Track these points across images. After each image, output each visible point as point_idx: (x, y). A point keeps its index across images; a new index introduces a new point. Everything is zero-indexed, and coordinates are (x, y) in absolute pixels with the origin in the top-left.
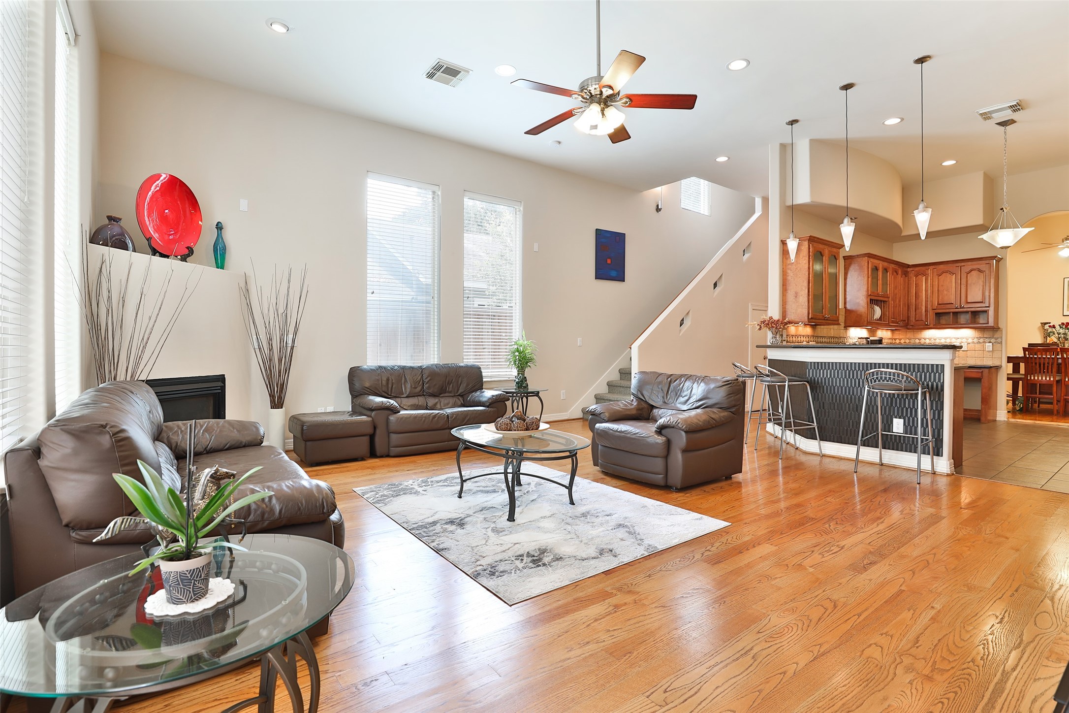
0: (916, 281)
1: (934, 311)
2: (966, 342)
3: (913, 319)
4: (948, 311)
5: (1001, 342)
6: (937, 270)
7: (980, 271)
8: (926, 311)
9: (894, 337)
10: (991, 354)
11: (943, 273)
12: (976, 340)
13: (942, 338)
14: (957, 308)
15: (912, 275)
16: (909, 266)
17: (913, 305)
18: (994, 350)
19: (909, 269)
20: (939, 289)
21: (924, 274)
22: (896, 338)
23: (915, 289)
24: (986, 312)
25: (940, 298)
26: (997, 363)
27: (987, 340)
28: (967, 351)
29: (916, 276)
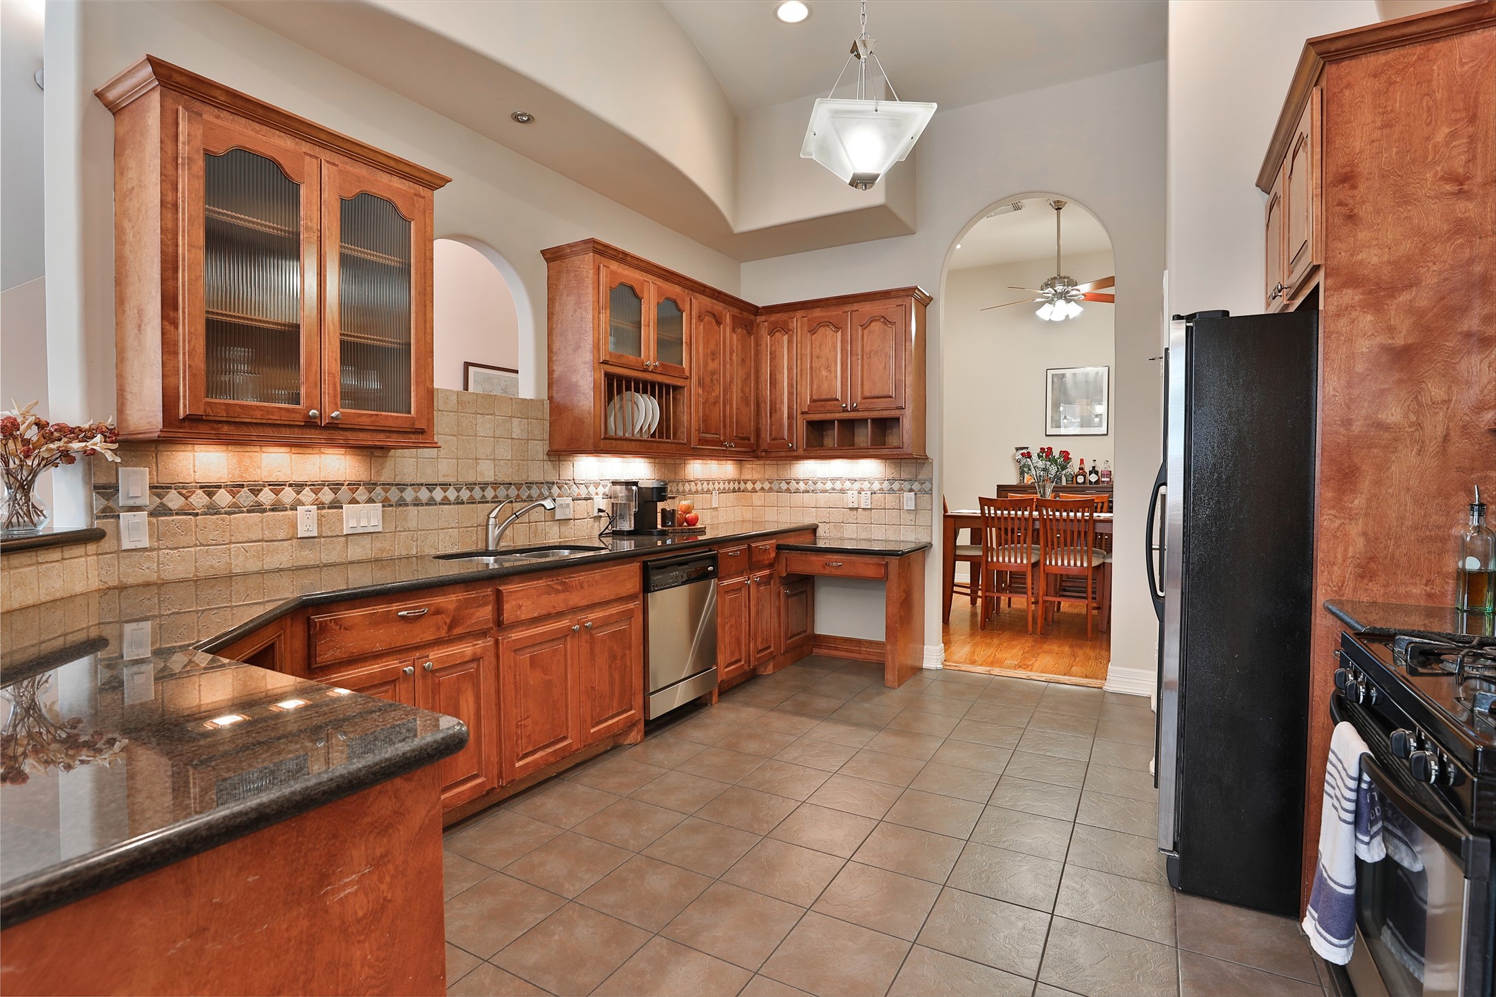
0: (771, 346)
1: (804, 416)
2: (870, 489)
3: (766, 437)
4: (829, 416)
5: (931, 490)
6: (809, 320)
7: (886, 321)
8: (790, 417)
9: (743, 477)
10: (912, 517)
11: (820, 325)
12: (886, 485)
13: (826, 479)
14: (845, 410)
15: (764, 331)
16: (756, 310)
17: (766, 403)
18: (918, 508)
19: (760, 319)
20: (814, 365)
21: (786, 329)
22: (747, 478)
23: (770, 366)
24: (897, 420)
25: (815, 387)
26: (924, 539)
27: (906, 485)
28: (871, 509)
29: (771, 333)
